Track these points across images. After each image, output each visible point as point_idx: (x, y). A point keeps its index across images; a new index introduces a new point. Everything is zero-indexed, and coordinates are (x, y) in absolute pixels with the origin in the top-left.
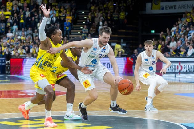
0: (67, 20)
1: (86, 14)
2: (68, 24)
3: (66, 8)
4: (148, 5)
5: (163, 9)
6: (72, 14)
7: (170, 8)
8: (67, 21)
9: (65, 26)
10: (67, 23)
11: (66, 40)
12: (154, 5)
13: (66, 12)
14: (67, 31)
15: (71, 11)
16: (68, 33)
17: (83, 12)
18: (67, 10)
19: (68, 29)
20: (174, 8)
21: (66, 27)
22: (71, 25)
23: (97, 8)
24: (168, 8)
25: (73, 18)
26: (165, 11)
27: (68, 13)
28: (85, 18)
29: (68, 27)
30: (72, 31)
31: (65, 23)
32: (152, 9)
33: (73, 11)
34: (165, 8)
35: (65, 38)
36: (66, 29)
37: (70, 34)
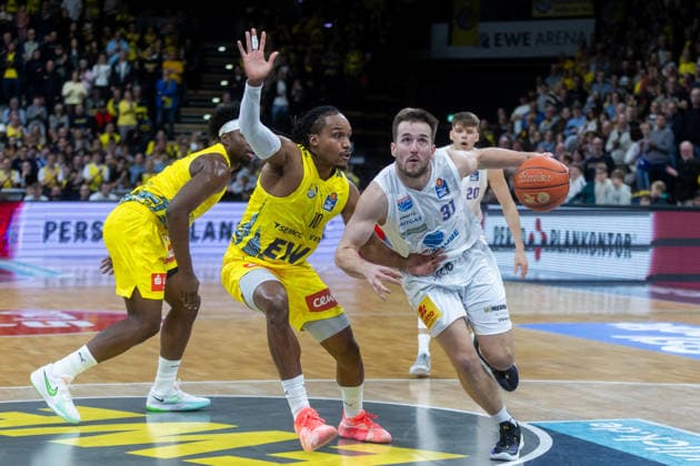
0: (165, 72)
1: (231, 55)
2: (170, 88)
3: (163, 31)
4: (440, 31)
5: (486, 44)
6: (182, 52)
7: (509, 43)
8: (165, 79)
9: (159, 93)
10: (166, 85)
11: (161, 143)
12: (458, 32)
13: (163, 46)
14: (166, 112)
15: (178, 44)
16: (171, 117)
17: (222, 49)
18: (168, 41)
19: (169, 103)
20: (521, 42)
21: (164, 98)
22: (179, 92)
24: (503, 42)
25: (185, 67)
26: (492, 52)
27: (171, 50)
28: (229, 67)
29: (169, 95)
30: (184, 111)
31: (160, 84)
32: (450, 42)
33: (188, 42)
34: (492, 41)
35: (160, 134)
36: (163, 102)
37: (178, 120)
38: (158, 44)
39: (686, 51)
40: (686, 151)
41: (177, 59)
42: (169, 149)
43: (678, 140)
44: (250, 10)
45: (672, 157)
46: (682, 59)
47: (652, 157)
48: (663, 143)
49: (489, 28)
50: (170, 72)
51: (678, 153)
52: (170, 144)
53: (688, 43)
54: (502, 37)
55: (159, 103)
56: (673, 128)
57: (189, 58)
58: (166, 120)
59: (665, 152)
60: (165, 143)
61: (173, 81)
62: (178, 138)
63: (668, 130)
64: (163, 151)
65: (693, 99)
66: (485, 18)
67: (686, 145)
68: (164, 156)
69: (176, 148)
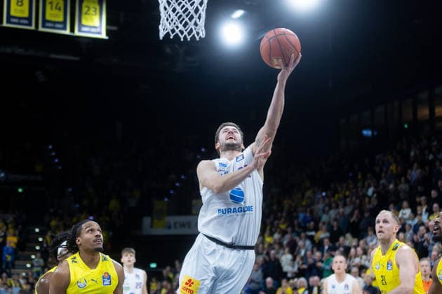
0: (8, 242)
1: (42, 234)
2: (10, 250)
3: (8, 221)
4: (147, 221)
5: (169, 227)
6: (17, 232)
7: (181, 227)
8: (8, 245)
9: (5, 253)
10: (8, 249)
11: (4, 280)
12: (156, 221)
13: (7, 229)
14: (8, 263)
15: (15, 227)
16: (10, 266)
17: (37, 230)
18: (10, 226)
19: (9, 258)
20: (187, 227)
21: (7, 256)
22: (15, 253)
23: (61, 223)
25: (19, 241)
26: (173, 232)
27: (11, 231)
28: (41, 239)
29: (9, 254)
30: (17, 263)
31: (5, 249)
32: (152, 226)
33: (20, 227)
34: (173, 226)
35: (4, 275)
36: (6, 258)
37: (14, 267)
38: (5, 227)
39: (268, 232)
40: (269, 283)
41: (14, 235)
42: (8, 283)
43: (265, 277)
44: (52, 210)
45: (262, 286)
46: (266, 235)
47: (253, 286)
48: (257, 279)
49: (172, 219)
50: (11, 242)
51: (265, 283)
52: (9, 279)
53: (268, 228)
54: (178, 225)
55: (4, 259)
56: (263, 271)
57: (20, 235)
58: (7, 267)
59: (258, 283)
60: (6, 280)
61: (12, 248)
62: (13, 276)
63: (260, 272)
64: (5, 284)
65: (272, 256)
66: (169, 214)
67: (269, 280)
68: (6, 286)
69: (12, 282)
